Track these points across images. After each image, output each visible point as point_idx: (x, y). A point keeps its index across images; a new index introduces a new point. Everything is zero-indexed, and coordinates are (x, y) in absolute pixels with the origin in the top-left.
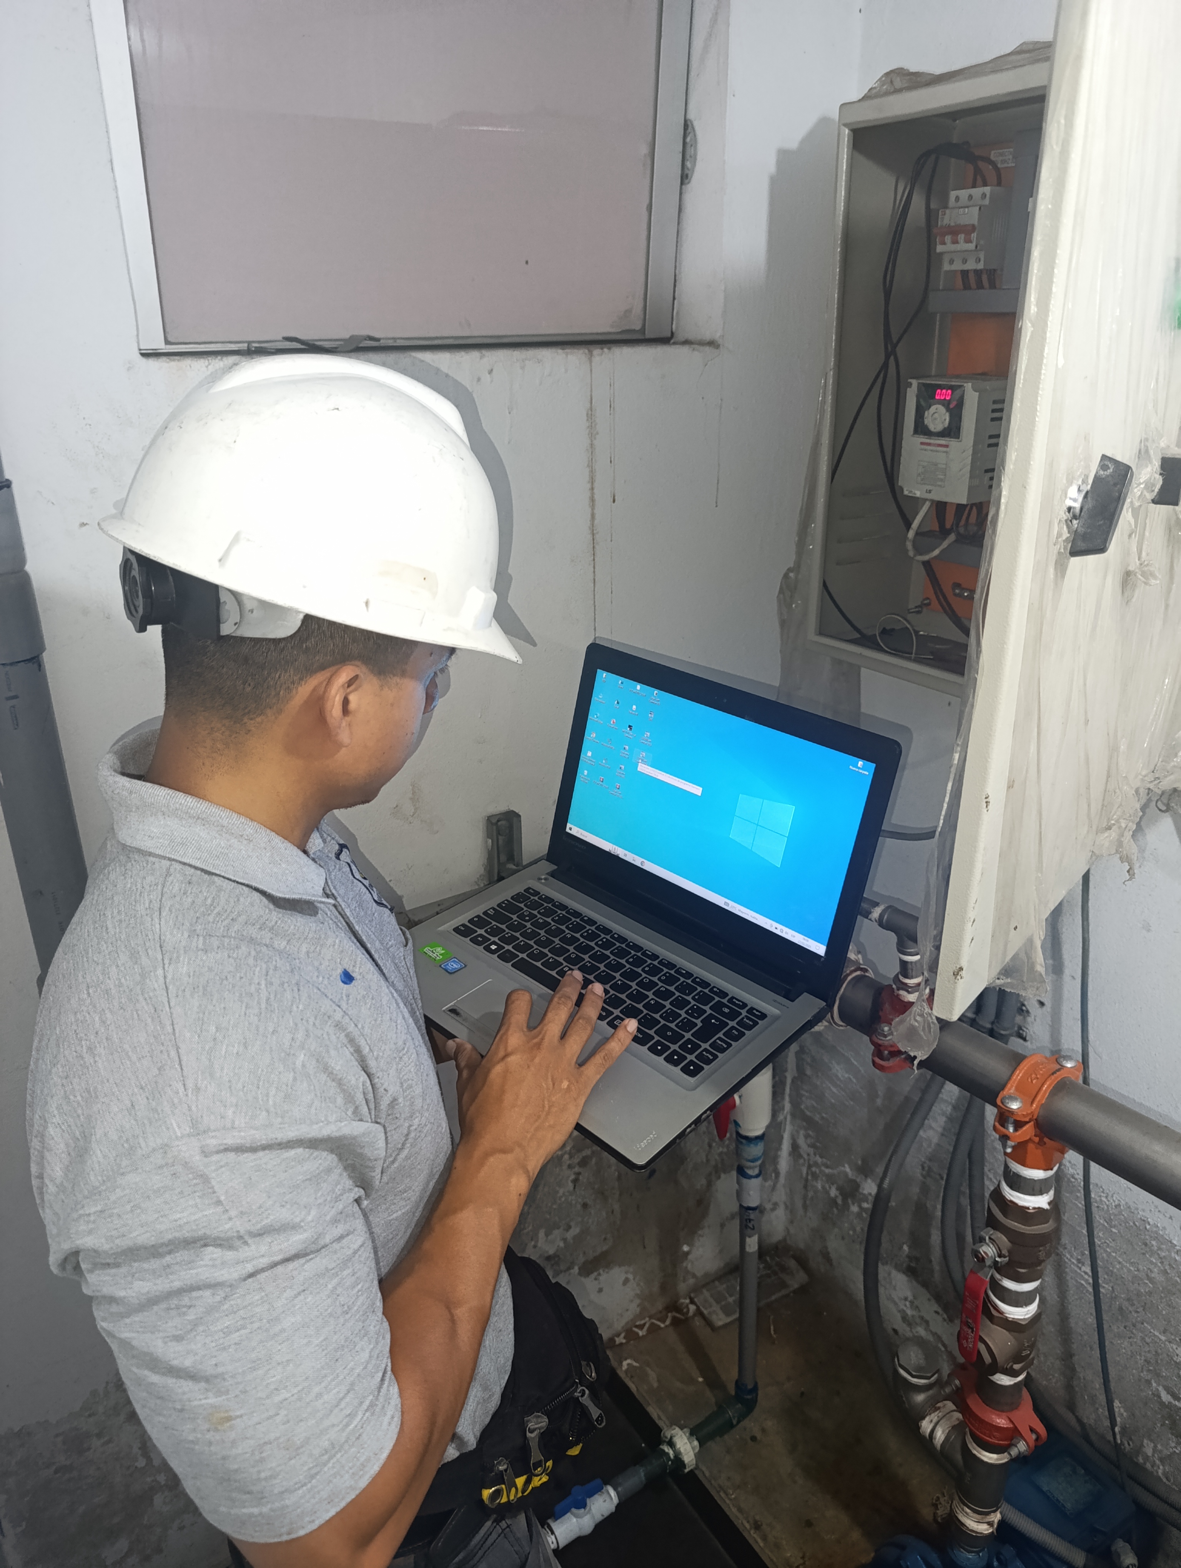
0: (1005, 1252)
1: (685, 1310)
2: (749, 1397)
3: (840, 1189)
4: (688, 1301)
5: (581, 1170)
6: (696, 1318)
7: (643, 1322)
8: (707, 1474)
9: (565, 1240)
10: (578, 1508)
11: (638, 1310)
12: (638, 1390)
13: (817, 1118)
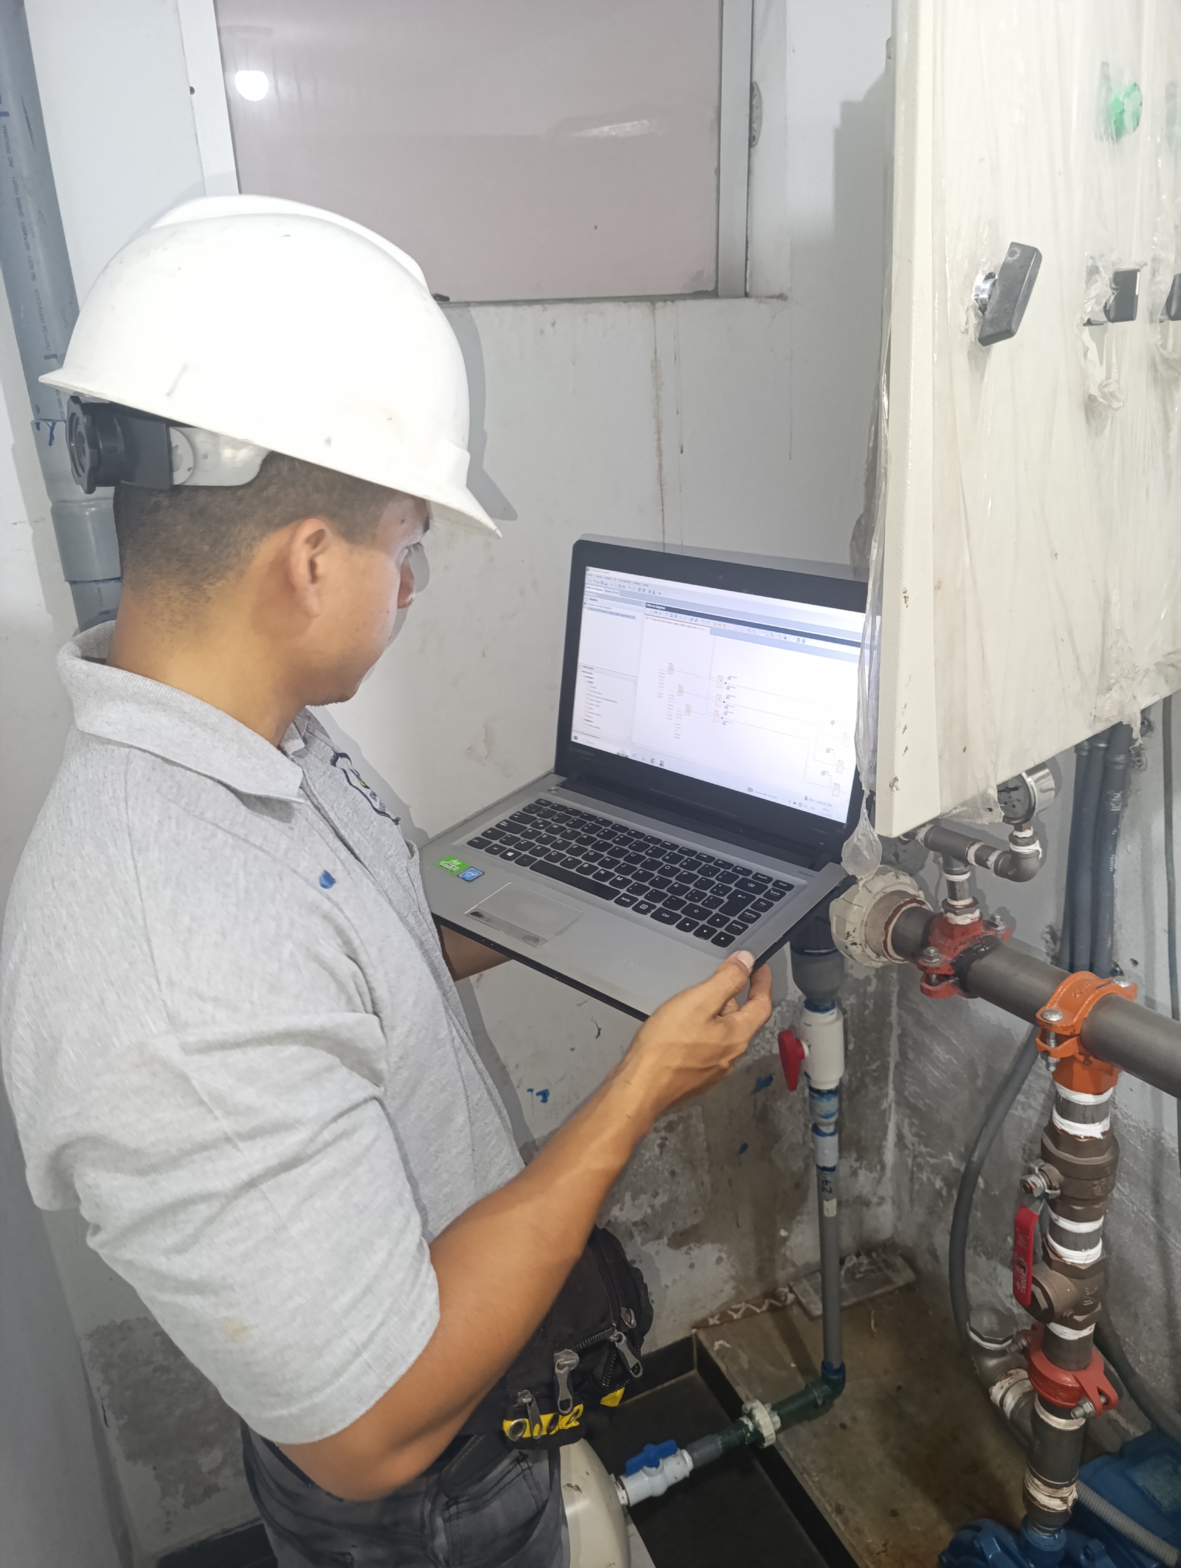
0: (1055, 1184)
1: (783, 1298)
2: (836, 1377)
3: (944, 1179)
4: (787, 1290)
5: (667, 1135)
6: (794, 1307)
7: (738, 1306)
8: (792, 1455)
9: (652, 1207)
10: (650, 1466)
11: (733, 1292)
12: (728, 1369)
13: (920, 1104)
